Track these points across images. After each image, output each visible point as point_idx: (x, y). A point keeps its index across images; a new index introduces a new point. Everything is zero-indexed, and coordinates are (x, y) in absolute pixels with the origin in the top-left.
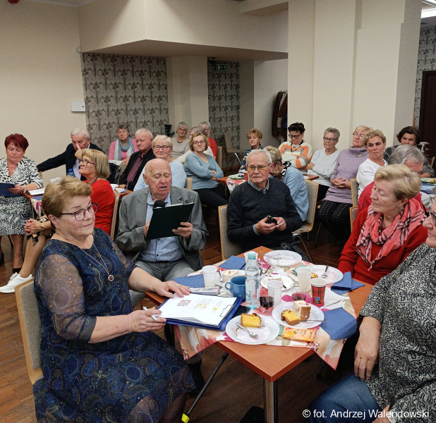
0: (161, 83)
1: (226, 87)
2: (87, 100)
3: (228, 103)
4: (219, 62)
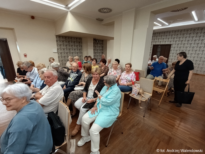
0: (80, 45)
1: (99, 47)
2: (58, 49)
3: (100, 51)
4: (97, 40)
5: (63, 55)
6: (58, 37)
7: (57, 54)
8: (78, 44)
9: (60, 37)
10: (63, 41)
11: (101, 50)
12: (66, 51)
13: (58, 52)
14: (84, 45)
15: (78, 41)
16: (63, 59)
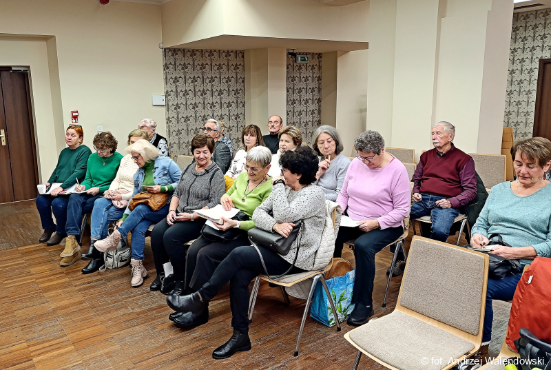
0: (239, 77)
1: (307, 79)
2: (167, 94)
3: (309, 96)
4: (300, 54)
5: (183, 113)
6: (170, 53)
7: (164, 109)
8: (232, 74)
9: (177, 54)
10: (185, 67)
11: (313, 90)
12: (192, 100)
13: (167, 106)
14: (252, 76)
15: (233, 61)
16: (183, 126)
